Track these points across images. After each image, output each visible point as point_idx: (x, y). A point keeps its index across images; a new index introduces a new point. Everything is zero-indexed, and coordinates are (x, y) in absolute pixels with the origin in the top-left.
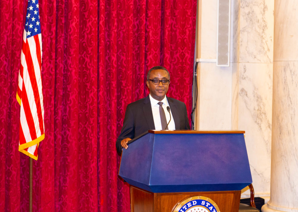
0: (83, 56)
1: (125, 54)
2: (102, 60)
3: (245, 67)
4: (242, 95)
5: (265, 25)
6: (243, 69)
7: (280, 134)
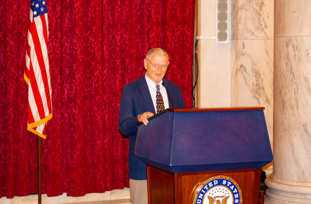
0: (87, 35)
1: (128, 33)
2: (106, 39)
3: (243, 44)
4: (241, 71)
5: (262, 2)
6: (242, 45)
7: (283, 108)
